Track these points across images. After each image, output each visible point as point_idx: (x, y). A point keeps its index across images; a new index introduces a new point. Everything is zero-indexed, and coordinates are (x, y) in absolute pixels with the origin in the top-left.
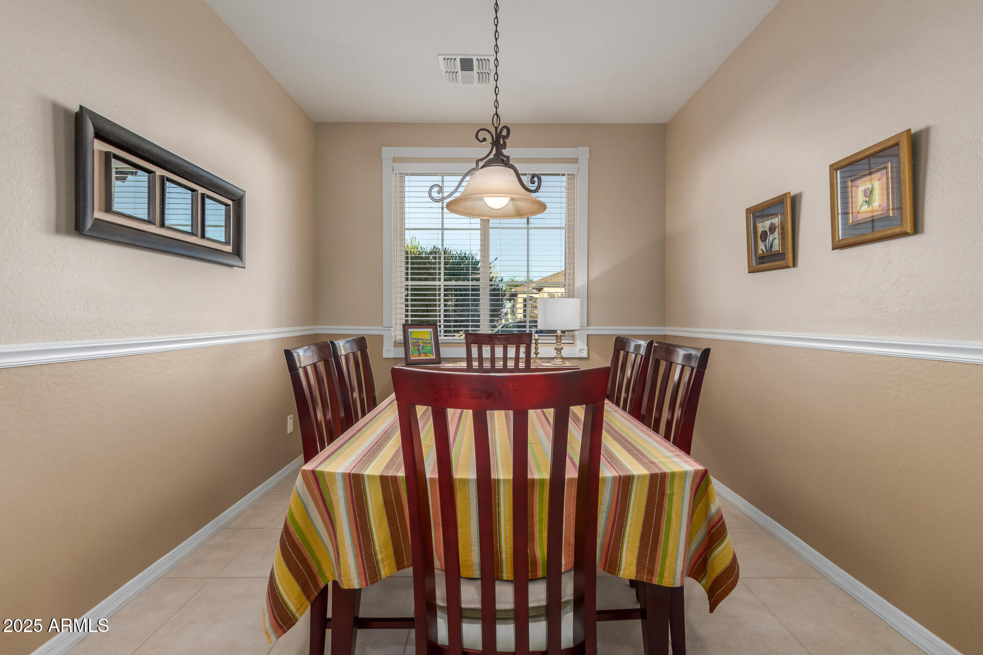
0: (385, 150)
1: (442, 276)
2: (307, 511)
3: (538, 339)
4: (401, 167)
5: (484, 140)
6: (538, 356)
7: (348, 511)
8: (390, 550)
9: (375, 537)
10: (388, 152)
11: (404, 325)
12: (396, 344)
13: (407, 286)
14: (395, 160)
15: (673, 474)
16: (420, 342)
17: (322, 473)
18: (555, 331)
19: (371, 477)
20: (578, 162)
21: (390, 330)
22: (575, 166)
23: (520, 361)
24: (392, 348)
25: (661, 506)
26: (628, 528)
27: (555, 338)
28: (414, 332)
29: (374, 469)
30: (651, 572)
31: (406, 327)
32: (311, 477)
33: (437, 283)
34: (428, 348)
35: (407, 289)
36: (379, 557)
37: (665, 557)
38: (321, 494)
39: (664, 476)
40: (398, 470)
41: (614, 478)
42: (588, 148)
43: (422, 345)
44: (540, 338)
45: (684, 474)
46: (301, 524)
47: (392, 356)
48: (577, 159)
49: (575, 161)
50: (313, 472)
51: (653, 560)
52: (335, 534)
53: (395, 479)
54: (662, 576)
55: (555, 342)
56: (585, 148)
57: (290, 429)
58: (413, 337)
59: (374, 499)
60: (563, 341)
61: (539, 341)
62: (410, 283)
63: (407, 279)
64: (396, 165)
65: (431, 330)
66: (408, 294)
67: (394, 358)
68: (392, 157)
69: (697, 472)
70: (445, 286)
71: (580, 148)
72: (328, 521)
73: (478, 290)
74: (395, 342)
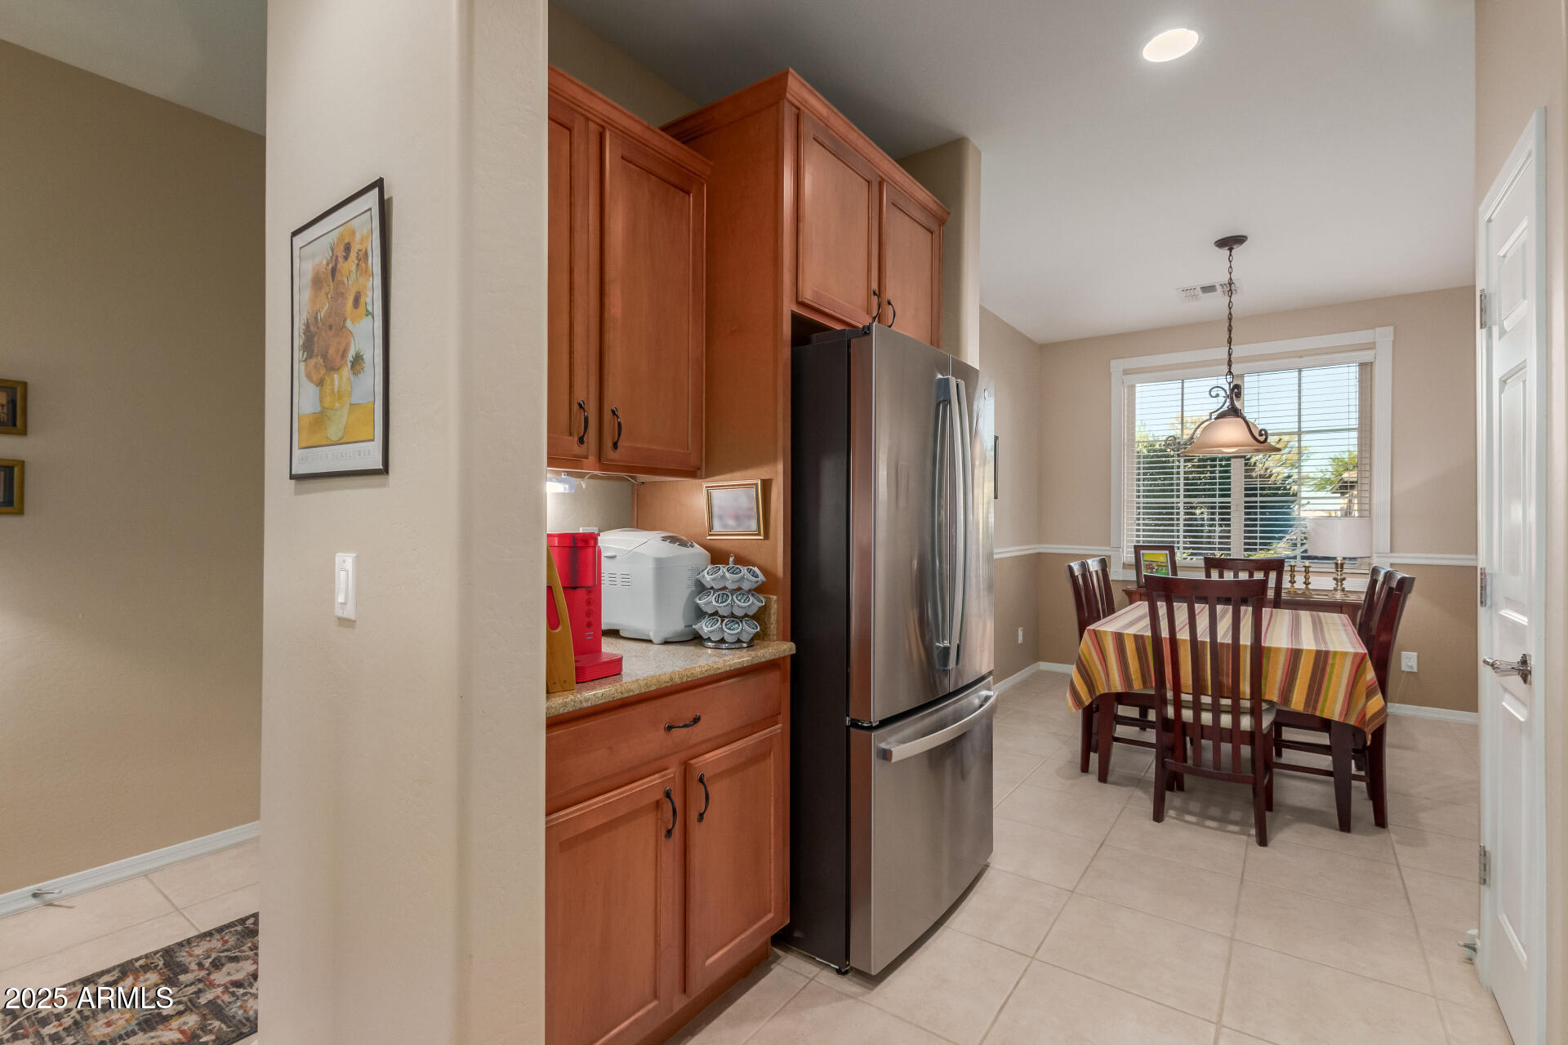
0: (1113, 363)
1: (1182, 493)
2: (1089, 650)
3: (1309, 567)
4: (1129, 379)
5: (1217, 395)
6: (1310, 587)
7: (1115, 650)
8: (1139, 676)
9: (1131, 666)
10: (1117, 366)
11: (1135, 547)
12: (1125, 566)
13: (1139, 503)
14: (1126, 372)
15: (1335, 653)
16: (1154, 564)
17: (1099, 631)
18: (1335, 558)
19: (1128, 634)
20: (1374, 348)
21: (1119, 551)
22: (1372, 352)
23: (1283, 591)
24: (1121, 570)
25: (1324, 669)
26: (1298, 681)
27: (1334, 566)
28: (1147, 555)
29: (1132, 631)
30: (1315, 708)
31: (1137, 549)
32: (1092, 633)
33: (1175, 500)
34: (1164, 571)
35: (1139, 508)
36: (1133, 677)
37: (1325, 701)
38: (1099, 643)
39: (1327, 653)
40: (1147, 631)
41: (1288, 649)
42: (1391, 329)
43: (1156, 567)
44: (1311, 565)
45: (1345, 654)
46: (1088, 657)
47: (1121, 578)
48: (1374, 343)
49: (1371, 346)
50: (1094, 630)
51: (1316, 701)
52: (1105, 661)
53: (1142, 636)
54: (1322, 711)
55: (1334, 570)
56: (1387, 328)
57: (1020, 639)
58: (1145, 559)
59: (1130, 647)
60: (1345, 571)
61: (1311, 569)
62: (1141, 500)
63: (1139, 497)
64: (1126, 378)
65: (1167, 552)
66: (1139, 513)
67: (1123, 581)
68: (1122, 369)
69: (1356, 654)
70: (1185, 503)
71: (1377, 329)
72: (1102, 659)
73: (1229, 508)
74: (1124, 564)
